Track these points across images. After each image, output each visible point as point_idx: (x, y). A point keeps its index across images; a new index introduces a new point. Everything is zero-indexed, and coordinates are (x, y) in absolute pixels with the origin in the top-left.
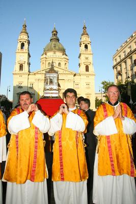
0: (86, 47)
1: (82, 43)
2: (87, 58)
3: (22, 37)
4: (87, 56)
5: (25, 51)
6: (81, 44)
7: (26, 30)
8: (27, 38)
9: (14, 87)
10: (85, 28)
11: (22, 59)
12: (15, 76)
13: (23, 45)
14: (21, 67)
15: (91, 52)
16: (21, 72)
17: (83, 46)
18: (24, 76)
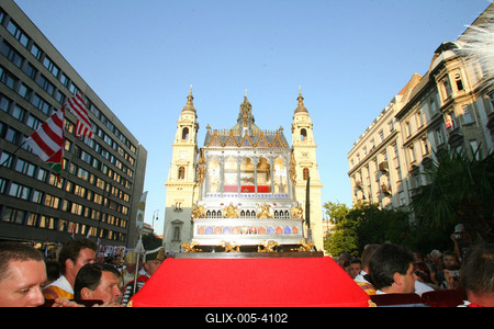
0: (304, 132)
1: (296, 127)
2: (305, 155)
3: (184, 116)
4: (305, 150)
5: (188, 143)
6: (293, 128)
7: (192, 104)
8: (193, 120)
9: (167, 209)
10: (300, 99)
11: (183, 157)
12: (168, 189)
13: (186, 131)
14: (181, 172)
15: (313, 144)
16: (181, 181)
17: (298, 131)
18: (185, 189)
